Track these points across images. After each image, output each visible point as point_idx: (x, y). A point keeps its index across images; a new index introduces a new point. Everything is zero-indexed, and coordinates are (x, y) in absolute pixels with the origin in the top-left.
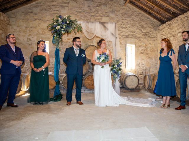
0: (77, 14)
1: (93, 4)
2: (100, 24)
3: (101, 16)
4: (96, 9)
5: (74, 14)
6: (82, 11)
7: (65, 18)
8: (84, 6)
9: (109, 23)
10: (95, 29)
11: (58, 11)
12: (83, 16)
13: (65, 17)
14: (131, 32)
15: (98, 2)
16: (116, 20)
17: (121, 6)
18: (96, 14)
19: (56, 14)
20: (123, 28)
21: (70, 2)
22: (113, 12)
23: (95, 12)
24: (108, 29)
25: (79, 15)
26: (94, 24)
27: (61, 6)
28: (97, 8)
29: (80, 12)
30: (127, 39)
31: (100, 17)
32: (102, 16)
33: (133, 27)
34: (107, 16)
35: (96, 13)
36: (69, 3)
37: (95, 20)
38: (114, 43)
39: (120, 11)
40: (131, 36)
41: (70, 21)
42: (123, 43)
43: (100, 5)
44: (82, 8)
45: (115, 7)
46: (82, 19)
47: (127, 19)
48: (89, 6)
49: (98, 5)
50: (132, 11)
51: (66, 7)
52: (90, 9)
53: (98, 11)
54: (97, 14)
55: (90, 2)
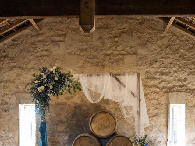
1: (107, 34)
2: (111, 76)
3: (122, 55)
4: (113, 42)
5: (76, 54)
6: (87, 48)
7: (53, 71)
8: (92, 37)
10: (103, 85)
11: (47, 50)
12: (91, 57)
14: (179, 80)
15: (116, 28)
16: (149, 59)
17: (158, 33)
18: (114, 51)
19: (45, 56)
20: (162, 73)
21: (67, 33)
22: (144, 45)
23: (110, 47)
24: (124, 86)
25: (83, 56)
26: (101, 78)
27: (53, 41)
28: (116, 39)
29: (85, 50)
30: (170, 94)
31: (121, 57)
32: (125, 54)
33: (182, 70)
34: (134, 54)
35: (114, 49)
36: (65, 35)
37: (112, 63)
39: (158, 42)
40: (179, 88)
41: (61, 75)
42: (163, 103)
43: (120, 34)
44: (88, 41)
45: (149, 36)
46: (88, 62)
47: (170, 56)
48: (100, 38)
49: (117, 34)
51: (60, 43)
52: (103, 43)
53: (117, 46)
54: (115, 52)
55: (102, 30)
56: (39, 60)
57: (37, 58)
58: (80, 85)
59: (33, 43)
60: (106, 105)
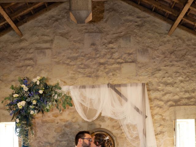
0: (71, 63)
1: (101, 39)
2: (109, 88)
3: (119, 63)
4: (108, 49)
5: (65, 63)
6: (78, 56)
7: (36, 82)
8: (83, 44)
9: (129, 84)
10: (99, 99)
11: (31, 59)
12: (82, 66)
13: (35, 80)
14: (186, 92)
15: (112, 32)
16: (150, 68)
17: (161, 36)
18: (109, 59)
19: (29, 66)
20: (166, 84)
21: (54, 38)
22: (144, 51)
23: (105, 55)
24: (126, 100)
25: (74, 65)
26: (96, 90)
27: (37, 49)
28: (111, 45)
29: (76, 59)
30: (177, 107)
31: (117, 66)
32: (122, 63)
33: (190, 79)
34: (133, 62)
35: (109, 57)
36: (52, 41)
37: (107, 73)
38: (140, 128)
39: (160, 47)
40: (187, 101)
41: (46, 87)
42: (167, 118)
43: (117, 39)
44: (78, 48)
45: (149, 41)
46: (79, 72)
47: (175, 63)
48: (93, 44)
49: (112, 39)
50: (188, 45)
51: (46, 51)
52: (96, 50)
53: (112, 53)
54: (111, 60)
55: (94, 34)
56: (21, 70)
57: (19, 69)
58: (71, 99)
59: (13, 51)
60: (101, 122)
